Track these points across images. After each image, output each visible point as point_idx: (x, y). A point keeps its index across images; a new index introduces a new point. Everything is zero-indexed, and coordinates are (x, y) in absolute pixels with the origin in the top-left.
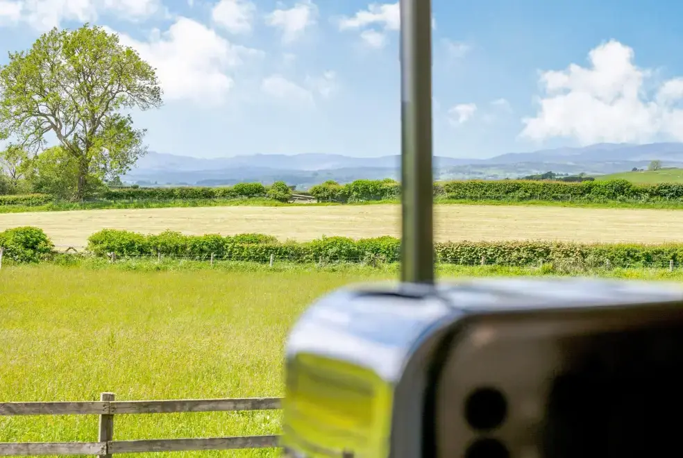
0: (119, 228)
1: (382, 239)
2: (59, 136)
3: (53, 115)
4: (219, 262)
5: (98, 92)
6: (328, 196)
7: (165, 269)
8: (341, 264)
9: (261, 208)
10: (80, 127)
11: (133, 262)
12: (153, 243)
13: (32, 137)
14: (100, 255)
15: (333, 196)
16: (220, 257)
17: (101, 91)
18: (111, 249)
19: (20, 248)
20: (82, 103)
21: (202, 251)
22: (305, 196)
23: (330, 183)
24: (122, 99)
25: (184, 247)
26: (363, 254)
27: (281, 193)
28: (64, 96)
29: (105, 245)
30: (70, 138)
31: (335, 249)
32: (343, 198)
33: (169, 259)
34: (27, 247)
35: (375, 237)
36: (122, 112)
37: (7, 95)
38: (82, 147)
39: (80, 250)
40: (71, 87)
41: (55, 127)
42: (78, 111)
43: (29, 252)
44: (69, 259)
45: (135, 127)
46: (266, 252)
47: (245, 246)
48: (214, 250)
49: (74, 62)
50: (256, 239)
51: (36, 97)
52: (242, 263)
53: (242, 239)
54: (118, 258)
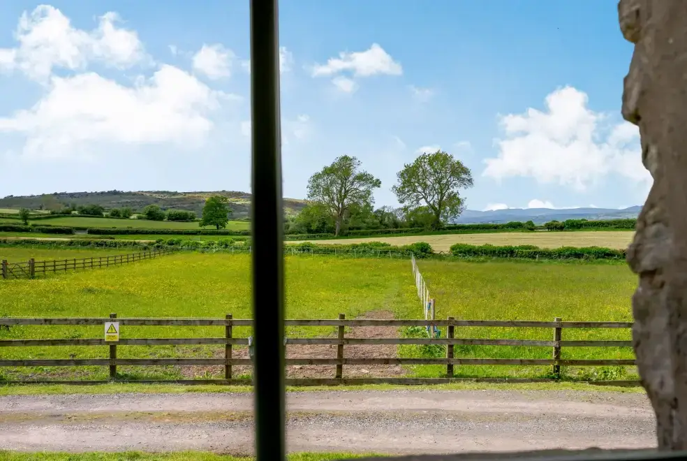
0: (464, 242)
1: (592, 247)
2: (426, 201)
3: (424, 192)
4: (512, 258)
5: (444, 181)
6: (553, 227)
7: (486, 262)
8: (572, 259)
9: (521, 234)
10: (436, 197)
11: (471, 258)
12: (480, 249)
13: (415, 202)
14: (456, 255)
15: (556, 227)
16: (511, 256)
17: (445, 181)
18: (461, 252)
19: (419, 251)
20: (437, 186)
21: (503, 253)
22: (541, 228)
23: (554, 221)
24: (455, 184)
25: (494, 252)
26: (583, 255)
27: (529, 227)
28: (429, 183)
29: (458, 250)
30: (431, 202)
31: (569, 252)
32: (561, 228)
33: (488, 257)
34: (422, 252)
35: (589, 246)
36: (455, 190)
37: (404, 183)
38: (437, 206)
39: (446, 253)
40: (432, 179)
41: (424, 197)
42: (435, 190)
43: (423, 253)
44: (440, 257)
45: (460, 197)
46: (534, 254)
47: (524, 251)
48: (509, 253)
49: (433, 168)
50: (529, 248)
51: (417, 184)
52: (523, 259)
53: (523, 247)
54: (464, 256)
